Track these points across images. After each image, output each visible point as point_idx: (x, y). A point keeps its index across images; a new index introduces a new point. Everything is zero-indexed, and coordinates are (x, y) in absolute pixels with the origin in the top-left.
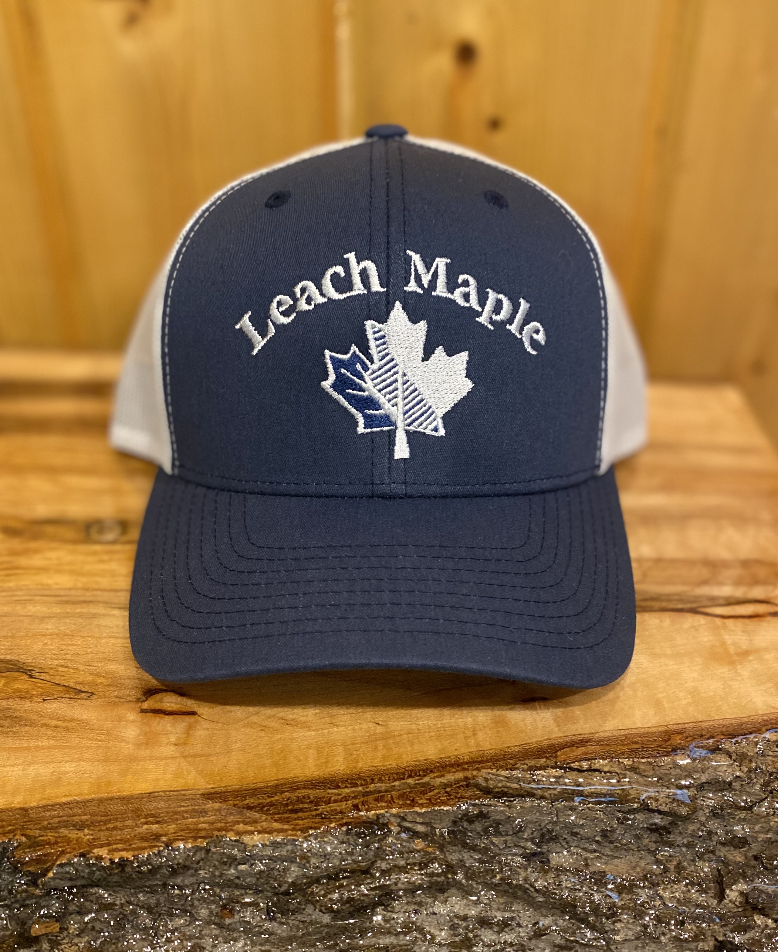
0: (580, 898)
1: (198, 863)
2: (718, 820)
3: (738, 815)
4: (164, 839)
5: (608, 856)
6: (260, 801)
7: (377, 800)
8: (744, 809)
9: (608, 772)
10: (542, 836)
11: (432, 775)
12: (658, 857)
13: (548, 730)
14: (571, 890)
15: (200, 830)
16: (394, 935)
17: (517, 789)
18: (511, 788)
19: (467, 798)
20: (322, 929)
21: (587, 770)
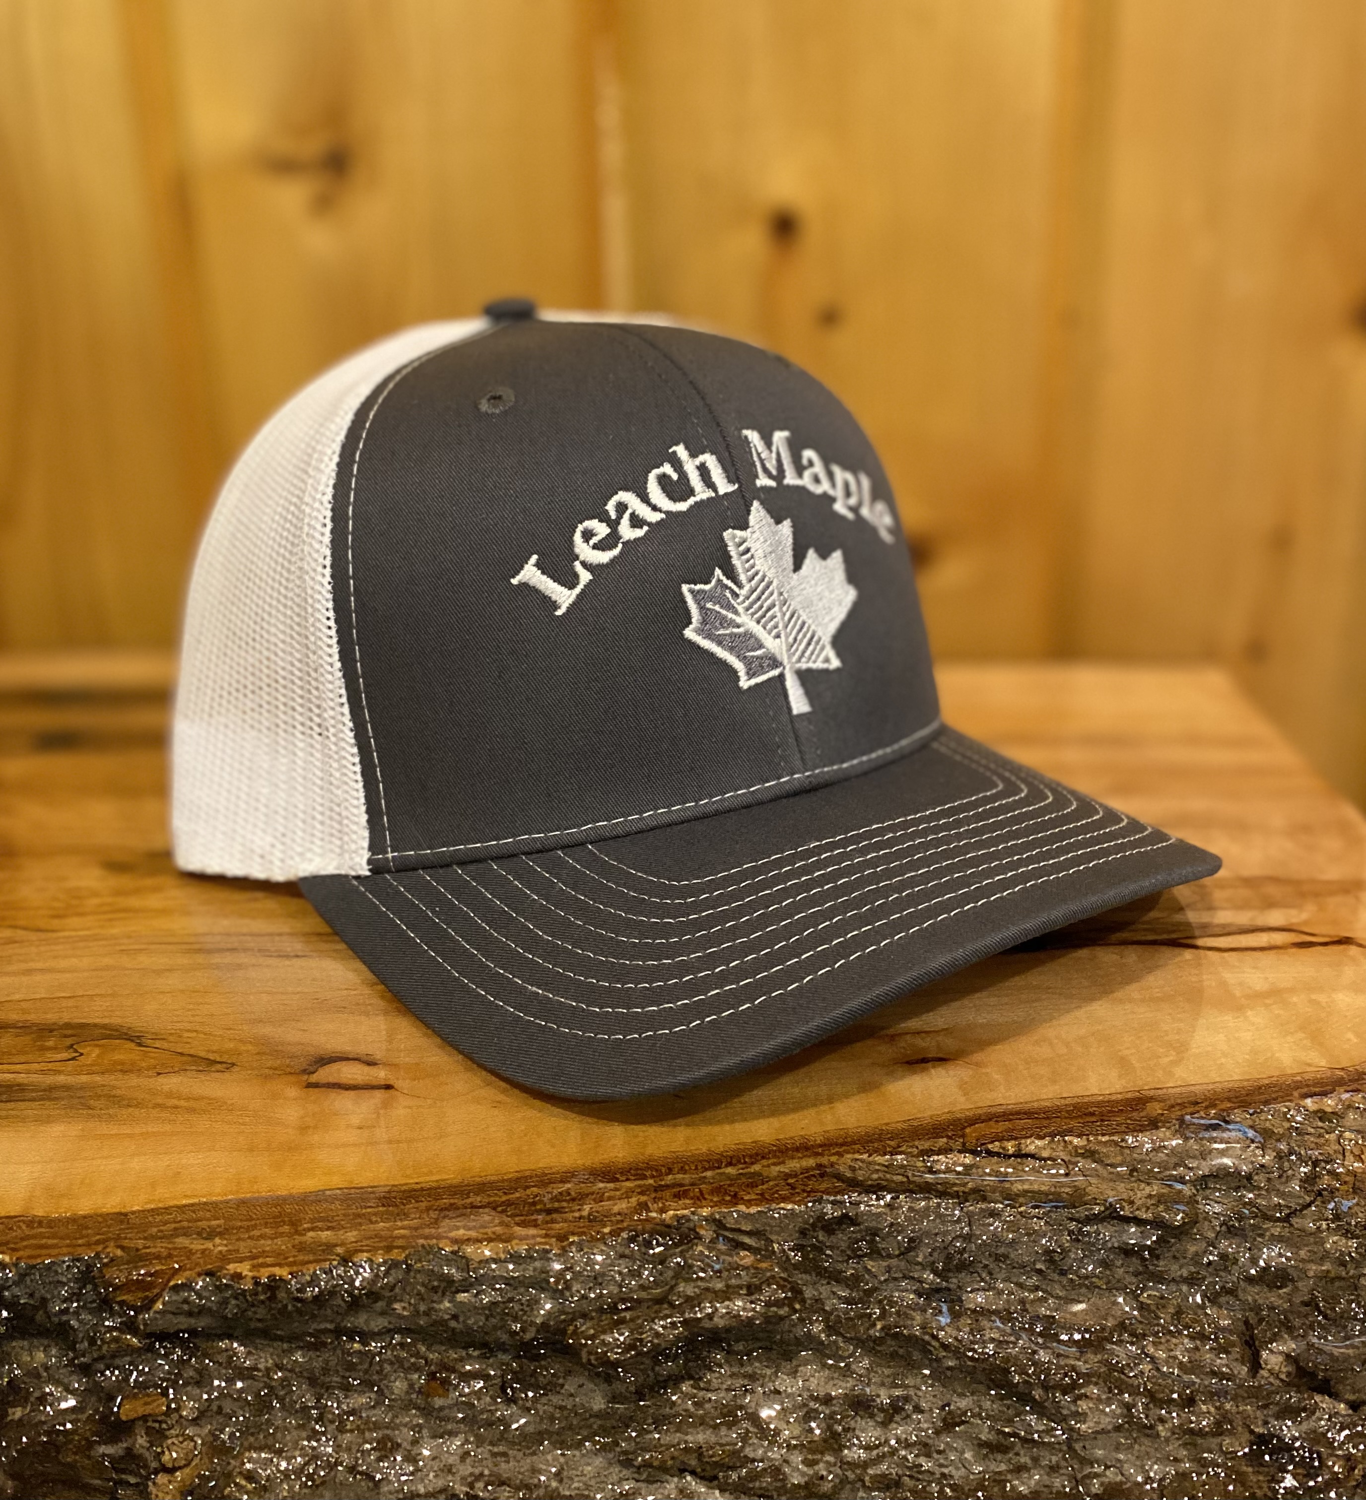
0: (1016, 1358)
1: (392, 1289)
2: (1236, 1240)
3: (1268, 1229)
4: (339, 1250)
5: (1058, 1297)
6: (492, 1199)
7: (677, 1196)
8: (1279, 1220)
9: (1049, 1159)
10: (949, 1258)
11: (765, 1162)
12: (1141, 1299)
13: (949, 1100)
14: (999, 1343)
15: (398, 1238)
16: (711, 1426)
17: (902, 1182)
18: (893, 1181)
19: (823, 1192)
20: (592, 1420)
21: (1013, 1155)
